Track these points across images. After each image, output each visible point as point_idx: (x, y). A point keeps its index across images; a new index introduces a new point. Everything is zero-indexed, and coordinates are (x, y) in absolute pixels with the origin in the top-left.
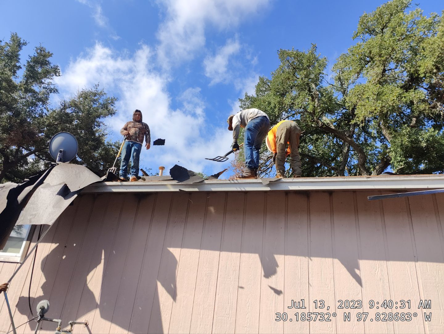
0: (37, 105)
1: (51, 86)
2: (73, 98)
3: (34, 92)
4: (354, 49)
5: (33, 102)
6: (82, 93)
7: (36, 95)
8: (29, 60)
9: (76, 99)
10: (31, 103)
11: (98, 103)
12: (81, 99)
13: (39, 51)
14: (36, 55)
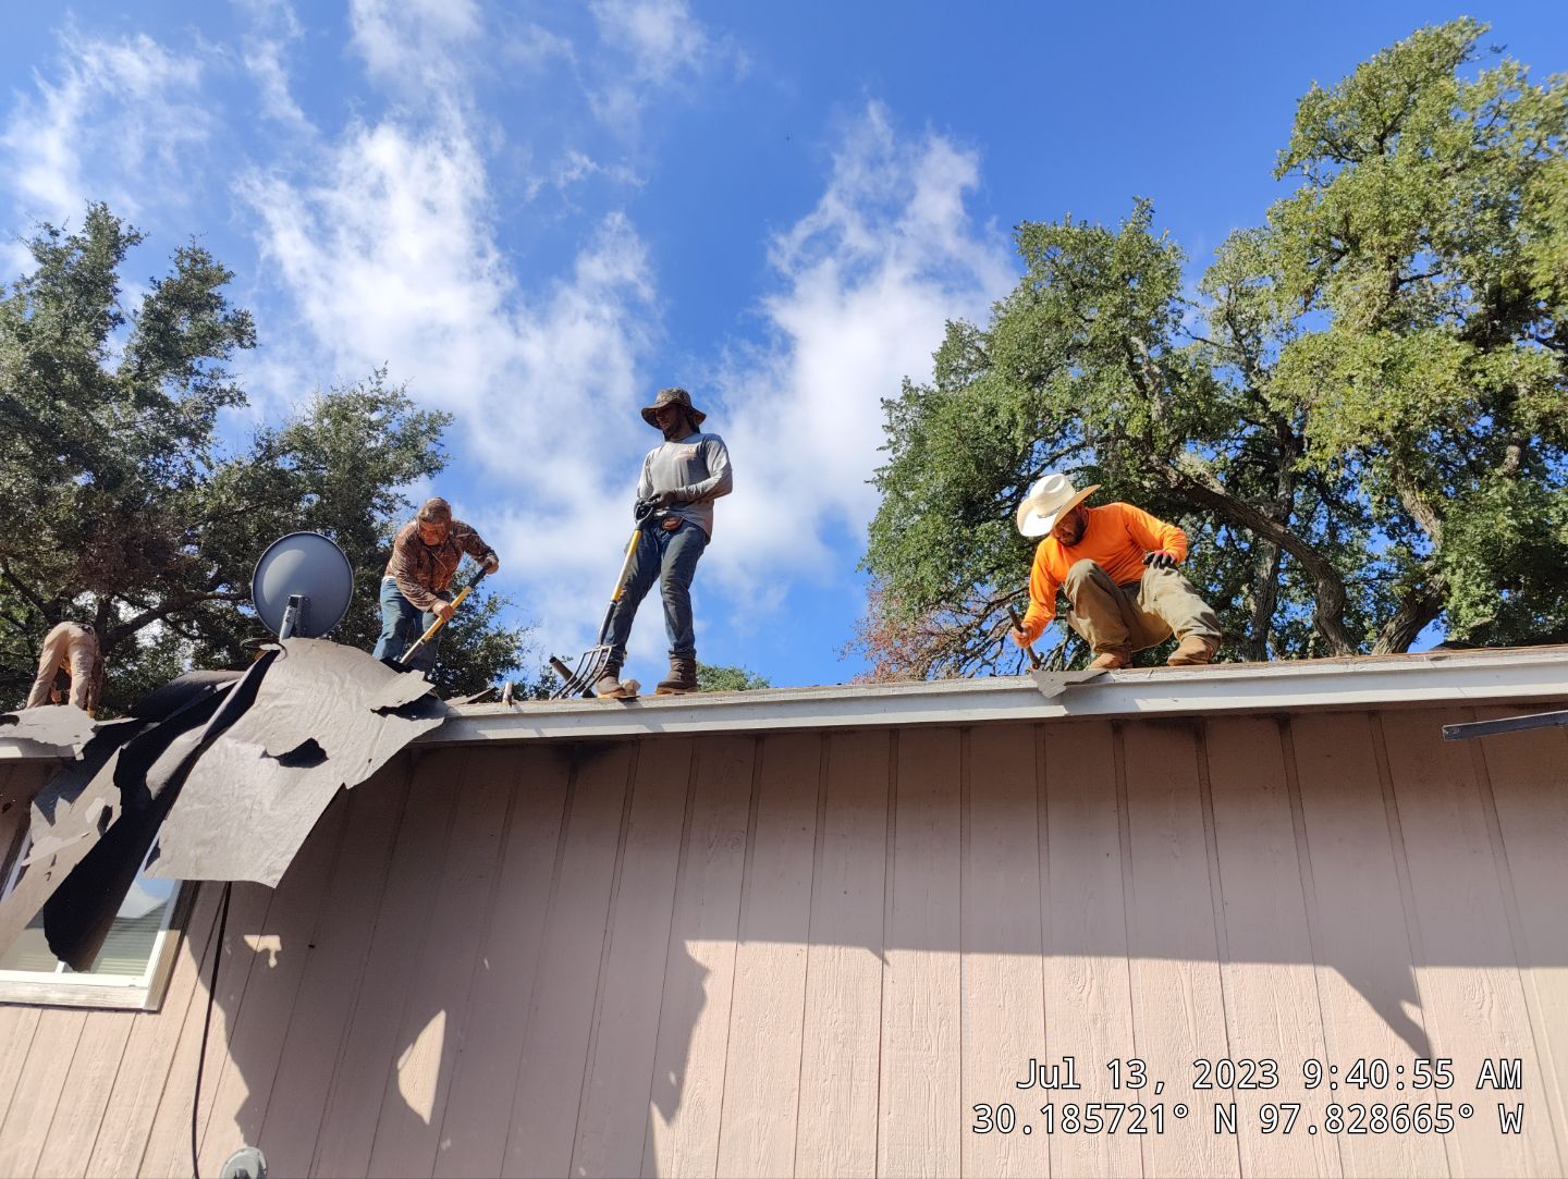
0: (171, 449)
1: (221, 381)
2: (299, 420)
3: (163, 403)
4: (1287, 210)
5: (158, 438)
6: (330, 403)
7: (170, 413)
8: (153, 294)
9: (308, 423)
10: (152, 441)
11: (382, 436)
12: (326, 421)
13: (187, 263)
14: (177, 276)
